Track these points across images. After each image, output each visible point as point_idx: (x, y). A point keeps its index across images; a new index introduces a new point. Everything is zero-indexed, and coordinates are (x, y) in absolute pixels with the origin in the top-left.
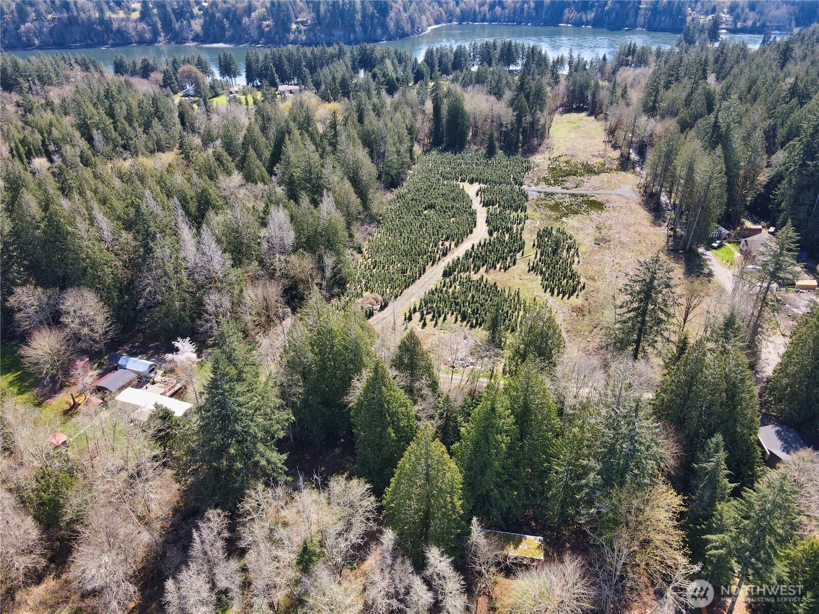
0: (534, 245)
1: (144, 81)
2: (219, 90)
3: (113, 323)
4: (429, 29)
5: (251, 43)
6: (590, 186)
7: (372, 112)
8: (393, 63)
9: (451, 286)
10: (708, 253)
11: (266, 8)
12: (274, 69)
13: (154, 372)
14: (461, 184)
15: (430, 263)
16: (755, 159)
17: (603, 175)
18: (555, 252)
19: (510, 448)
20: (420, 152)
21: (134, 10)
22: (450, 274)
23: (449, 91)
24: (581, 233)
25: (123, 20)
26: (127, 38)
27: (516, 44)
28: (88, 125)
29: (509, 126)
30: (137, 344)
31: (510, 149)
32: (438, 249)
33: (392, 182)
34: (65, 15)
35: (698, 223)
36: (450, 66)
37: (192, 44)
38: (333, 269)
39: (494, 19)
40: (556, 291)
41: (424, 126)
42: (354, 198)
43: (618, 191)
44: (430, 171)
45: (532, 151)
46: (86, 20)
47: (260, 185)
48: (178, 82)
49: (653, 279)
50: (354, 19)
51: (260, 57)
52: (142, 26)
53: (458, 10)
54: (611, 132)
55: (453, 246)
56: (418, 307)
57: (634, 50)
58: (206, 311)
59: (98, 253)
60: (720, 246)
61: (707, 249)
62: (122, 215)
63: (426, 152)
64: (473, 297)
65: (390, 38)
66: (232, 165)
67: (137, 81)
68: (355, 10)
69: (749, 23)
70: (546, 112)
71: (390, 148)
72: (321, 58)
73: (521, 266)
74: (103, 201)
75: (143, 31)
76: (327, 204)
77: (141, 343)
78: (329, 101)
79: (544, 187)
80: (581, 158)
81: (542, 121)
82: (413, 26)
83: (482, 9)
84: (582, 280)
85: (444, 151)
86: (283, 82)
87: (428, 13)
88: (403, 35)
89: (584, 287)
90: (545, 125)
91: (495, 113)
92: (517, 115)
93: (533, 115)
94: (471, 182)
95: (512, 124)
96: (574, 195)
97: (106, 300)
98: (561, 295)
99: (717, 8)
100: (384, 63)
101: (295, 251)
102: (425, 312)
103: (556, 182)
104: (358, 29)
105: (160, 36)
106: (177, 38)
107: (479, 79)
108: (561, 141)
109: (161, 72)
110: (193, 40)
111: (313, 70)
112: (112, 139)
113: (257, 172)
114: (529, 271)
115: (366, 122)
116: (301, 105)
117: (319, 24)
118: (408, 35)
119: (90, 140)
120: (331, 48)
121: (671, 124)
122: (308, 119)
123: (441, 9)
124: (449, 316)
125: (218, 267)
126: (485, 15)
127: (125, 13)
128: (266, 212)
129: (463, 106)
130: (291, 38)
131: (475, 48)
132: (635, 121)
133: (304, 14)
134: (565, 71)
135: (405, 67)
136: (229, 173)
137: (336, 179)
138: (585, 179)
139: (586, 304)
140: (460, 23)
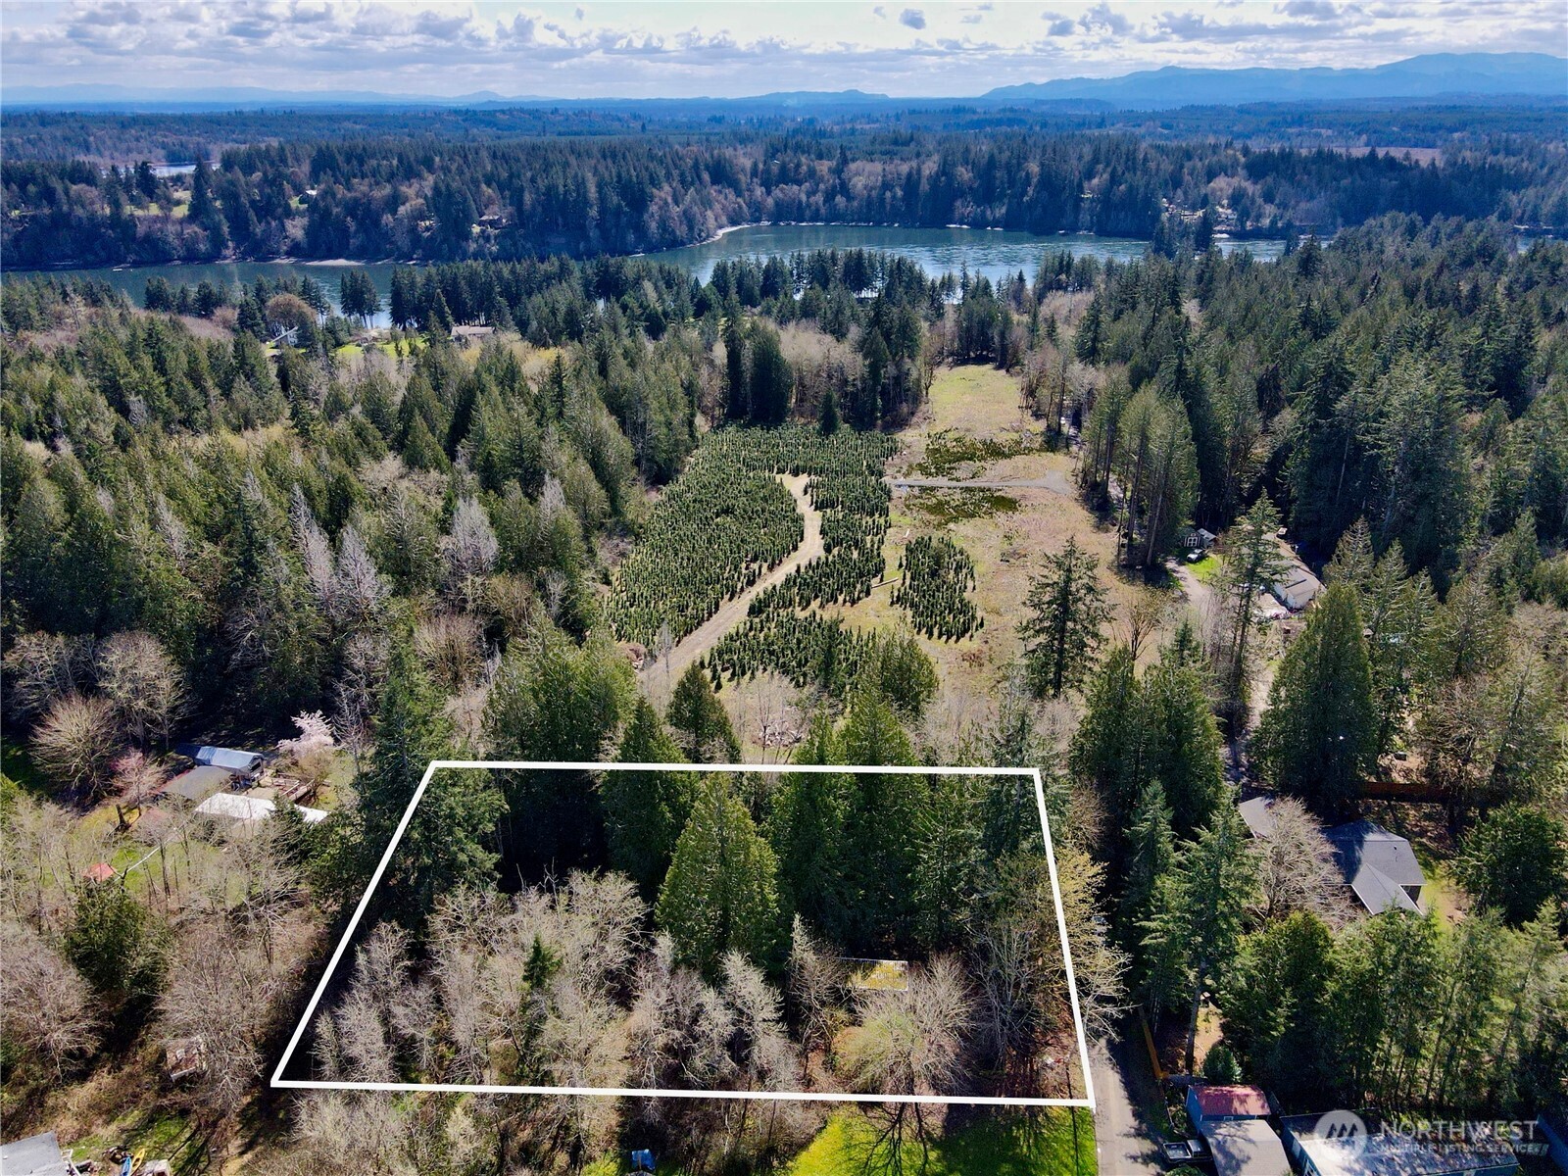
0: (901, 566)
1: (204, 322)
2: (343, 336)
3: (188, 692)
4: (721, 232)
5: (397, 259)
6: (995, 475)
7: (621, 358)
8: (656, 288)
9: (761, 630)
10: (1182, 569)
11: (426, 198)
12: (443, 299)
13: (259, 770)
14: (778, 478)
15: (727, 597)
16: (1244, 420)
17: (1017, 458)
18: (934, 574)
19: (850, 816)
20: (707, 429)
21: (178, 203)
22: (761, 611)
23: (754, 328)
24: (979, 545)
25: (156, 219)
26: (164, 252)
27: (870, 255)
28: (120, 388)
29: (858, 383)
30: (223, 733)
31: (862, 420)
32: (740, 573)
33: (659, 474)
34: (47, 211)
35: (1160, 519)
36: (757, 291)
37: (286, 261)
38: (563, 600)
39: (834, 216)
40: (936, 632)
41: (711, 384)
42: (594, 487)
43: (1041, 482)
44: (724, 456)
45: (901, 423)
46: (85, 221)
47: (434, 474)
48: (267, 323)
49: (1068, 580)
50: (585, 216)
51: (418, 279)
52: (193, 229)
53: (770, 201)
54: (1031, 392)
55: (764, 570)
56: (706, 663)
57: (1069, 265)
58: (350, 666)
59: (164, 574)
60: (1201, 558)
61: (1181, 564)
62: (202, 518)
63: (718, 428)
64: (799, 642)
65: (651, 249)
66: (381, 445)
67: (189, 322)
68: (586, 202)
69: (1266, 222)
70: (919, 361)
71: (654, 416)
72: (529, 279)
73: (880, 595)
74: (171, 494)
75: (195, 239)
76: (552, 495)
77: (230, 730)
78: (546, 346)
79: (918, 479)
80: (981, 433)
81: (914, 374)
82: (691, 228)
83: (813, 199)
84: (979, 614)
85: (747, 426)
86: (459, 321)
87: (717, 206)
88: (673, 244)
89: (982, 625)
90: (919, 380)
91: (835, 362)
92: (871, 365)
93: (898, 365)
94: (796, 473)
95: (863, 380)
96: (968, 490)
97: (178, 653)
98: (944, 638)
99: (1211, 198)
100: (641, 287)
101: (499, 568)
102: (719, 668)
103: (940, 471)
104: (593, 233)
105: (227, 247)
106: (258, 250)
107: (807, 311)
108: (949, 407)
109: (234, 307)
110: (289, 254)
111: (514, 300)
112: (163, 411)
113: (428, 453)
114: (892, 603)
115: (612, 374)
116: (499, 349)
117: (522, 225)
118: (683, 244)
119: (124, 410)
120: (546, 264)
121: (1121, 373)
122: (513, 371)
123: (740, 200)
124: (758, 674)
125: (370, 594)
126: (818, 210)
127: (161, 208)
128: (448, 509)
129: (778, 352)
130: (471, 249)
131: (800, 262)
132: (1064, 371)
133: (496, 208)
134: (957, 297)
135: (678, 293)
136: (378, 458)
137: (565, 459)
138: (988, 465)
139: (985, 648)
140: (775, 224)
